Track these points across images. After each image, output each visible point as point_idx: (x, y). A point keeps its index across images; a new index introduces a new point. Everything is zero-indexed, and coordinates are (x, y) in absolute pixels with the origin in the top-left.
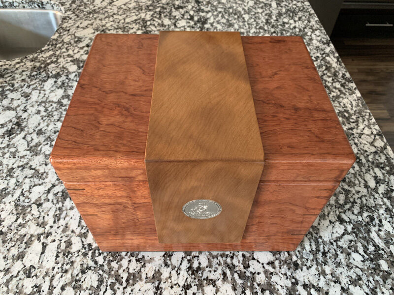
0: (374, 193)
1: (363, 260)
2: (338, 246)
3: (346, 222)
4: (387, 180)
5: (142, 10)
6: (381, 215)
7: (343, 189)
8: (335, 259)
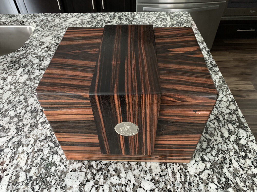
0: (227, 141)
1: (217, 188)
2: (200, 178)
3: (207, 161)
4: (236, 132)
5: (84, 24)
6: (231, 156)
7: (206, 138)
8: (197, 188)
